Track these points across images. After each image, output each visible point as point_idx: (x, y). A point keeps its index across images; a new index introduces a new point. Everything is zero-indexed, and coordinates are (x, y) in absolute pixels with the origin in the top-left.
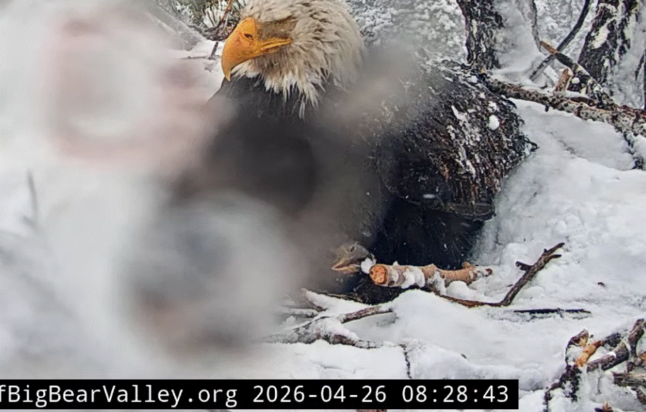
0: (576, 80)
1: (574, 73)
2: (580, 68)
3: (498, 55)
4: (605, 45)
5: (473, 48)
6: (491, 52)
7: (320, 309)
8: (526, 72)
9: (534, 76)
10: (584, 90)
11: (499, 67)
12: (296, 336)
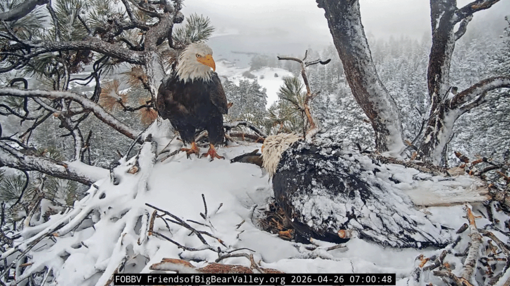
0: (419, 156)
1: (418, 153)
2: (420, 151)
3: (387, 146)
4: (429, 142)
5: (378, 143)
6: (385, 145)
7: (318, 246)
8: (398, 153)
9: (402, 154)
10: (421, 160)
11: (388, 150)
12: (308, 256)
